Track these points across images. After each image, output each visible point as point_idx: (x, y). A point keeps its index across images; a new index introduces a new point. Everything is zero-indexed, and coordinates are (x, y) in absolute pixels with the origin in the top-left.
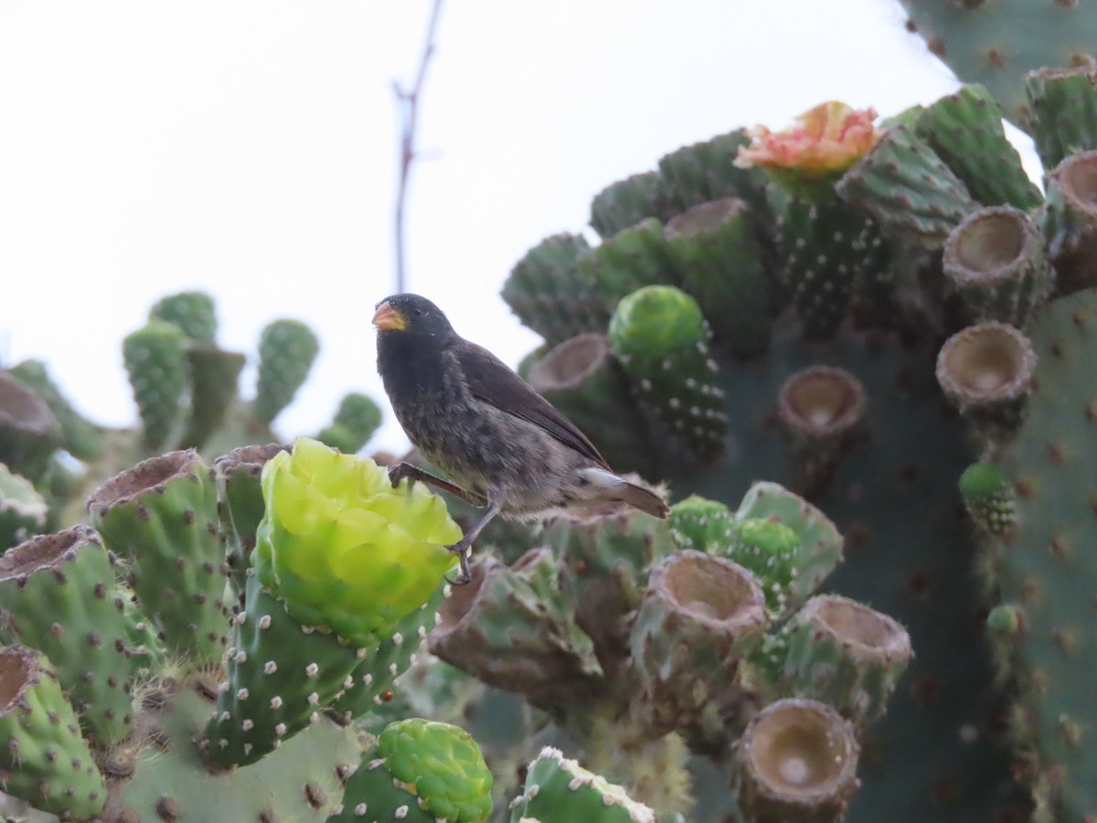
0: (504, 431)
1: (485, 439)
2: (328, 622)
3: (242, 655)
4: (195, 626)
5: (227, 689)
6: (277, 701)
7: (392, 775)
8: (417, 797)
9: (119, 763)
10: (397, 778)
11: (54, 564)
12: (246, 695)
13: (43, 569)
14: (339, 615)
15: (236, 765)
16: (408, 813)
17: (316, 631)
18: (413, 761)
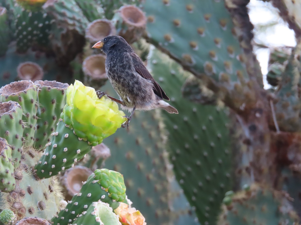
0: (143, 84)
1: (136, 86)
2: (87, 137)
3: (55, 145)
4: (28, 134)
5: (48, 155)
6: (65, 160)
7: (101, 185)
8: (108, 193)
9: (19, 175)
10: (102, 186)
11: (9, 113)
12: (55, 157)
13: (6, 114)
14: (91, 135)
15: (44, 178)
16: (105, 197)
17: (82, 140)
18: (108, 182)
